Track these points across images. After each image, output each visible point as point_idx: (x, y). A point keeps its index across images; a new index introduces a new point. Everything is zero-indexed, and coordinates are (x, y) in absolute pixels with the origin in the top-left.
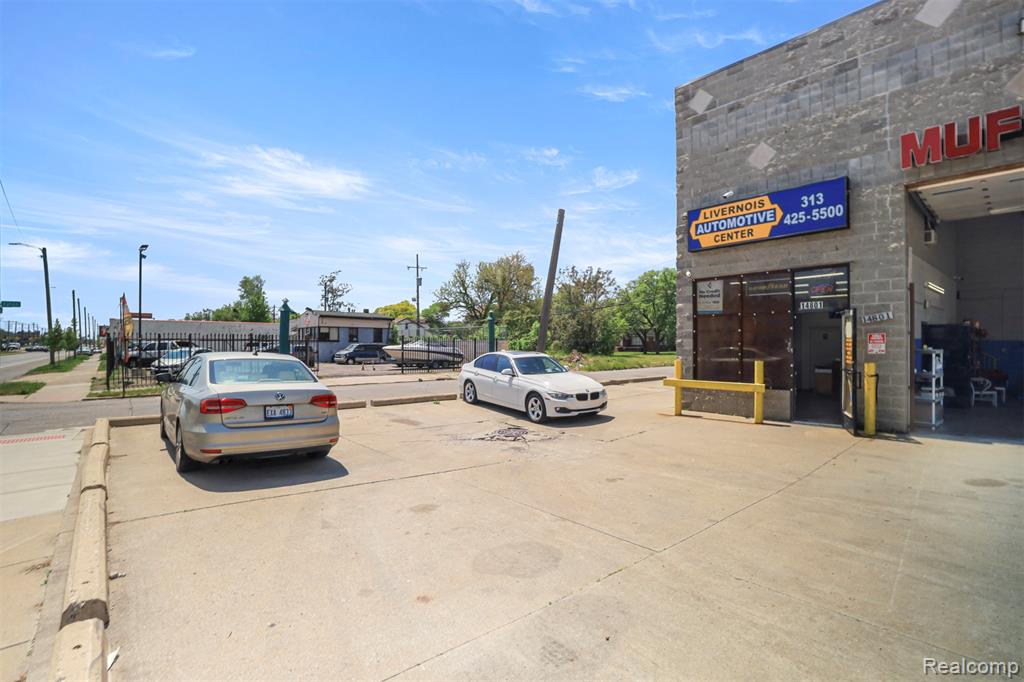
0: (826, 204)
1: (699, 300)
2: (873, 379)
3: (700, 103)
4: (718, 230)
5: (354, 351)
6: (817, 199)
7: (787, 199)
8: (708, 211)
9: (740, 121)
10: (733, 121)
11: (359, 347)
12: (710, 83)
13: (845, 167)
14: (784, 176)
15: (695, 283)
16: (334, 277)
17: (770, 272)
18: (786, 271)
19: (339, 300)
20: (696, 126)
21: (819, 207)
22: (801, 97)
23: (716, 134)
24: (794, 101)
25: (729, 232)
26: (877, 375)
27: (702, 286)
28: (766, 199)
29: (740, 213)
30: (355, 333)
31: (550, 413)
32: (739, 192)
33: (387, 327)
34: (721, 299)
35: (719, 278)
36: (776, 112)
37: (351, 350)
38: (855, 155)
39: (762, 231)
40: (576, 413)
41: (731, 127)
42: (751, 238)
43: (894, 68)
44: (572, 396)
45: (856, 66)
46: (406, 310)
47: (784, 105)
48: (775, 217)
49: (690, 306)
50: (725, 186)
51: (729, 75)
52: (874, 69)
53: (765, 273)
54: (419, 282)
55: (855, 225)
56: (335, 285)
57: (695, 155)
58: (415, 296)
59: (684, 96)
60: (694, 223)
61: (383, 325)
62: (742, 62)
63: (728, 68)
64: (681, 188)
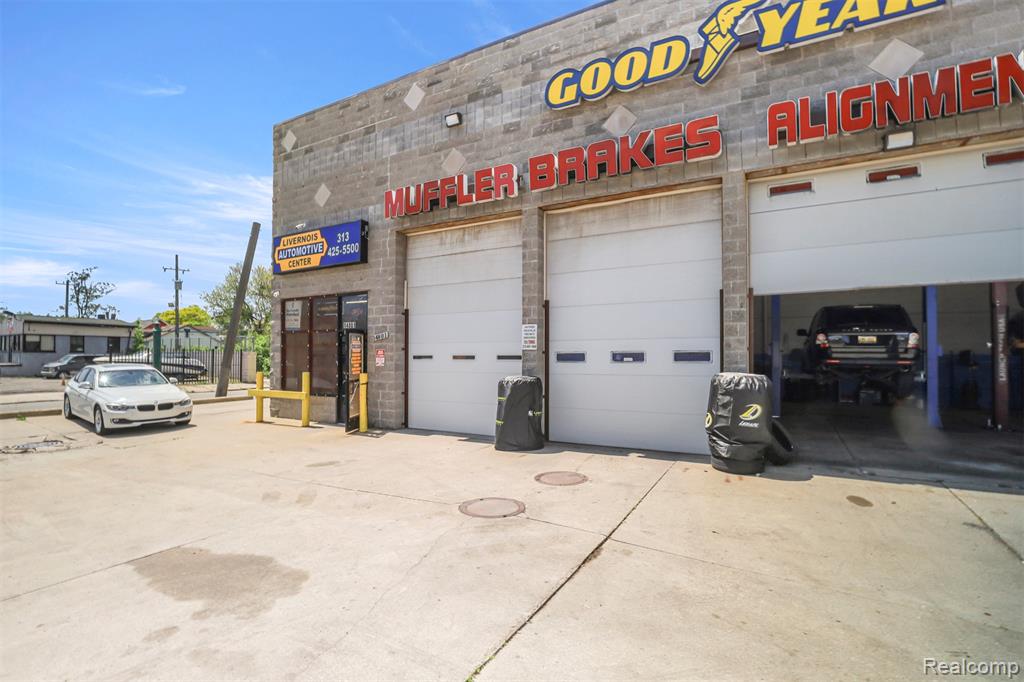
0: (350, 242)
1: (287, 318)
2: (365, 386)
3: (289, 141)
4: (291, 257)
5: (69, 363)
6: (345, 237)
7: (329, 233)
8: (285, 239)
9: (312, 163)
10: (307, 163)
11: (75, 358)
12: (297, 125)
13: (367, 212)
14: (333, 215)
15: (283, 302)
16: (88, 275)
17: (327, 296)
18: (334, 295)
19: (95, 302)
20: (286, 163)
21: (346, 243)
22: (346, 149)
23: (297, 172)
24: (341, 152)
25: (297, 259)
26: (367, 384)
27: (289, 305)
28: (318, 232)
29: (304, 243)
30: (80, 342)
31: (108, 425)
32: (309, 225)
33: (128, 335)
34: (299, 318)
35: (298, 299)
36: (332, 160)
37: (66, 363)
38: (372, 204)
39: (315, 261)
40: (139, 424)
41: (306, 167)
42: (308, 266)
43: (393, 137)
44: (133, 407)
45: (374, 131)
46: (194, 316)
47: (336, 155)
48: (322, 249)
49: (279, 322)
50: (300, 219)
51: (307, 121)
52: (383, 136)
53: (322, 296)
54: (178, 285)
55: (371, 259)
56: (88, 284)
57: (285, 189)
58: (173, 301)
59: (279, 135)
60: (278, 249)
61: (123, 333)
62: (314, 112)
63: (306, 115)
64: (275, 216)
